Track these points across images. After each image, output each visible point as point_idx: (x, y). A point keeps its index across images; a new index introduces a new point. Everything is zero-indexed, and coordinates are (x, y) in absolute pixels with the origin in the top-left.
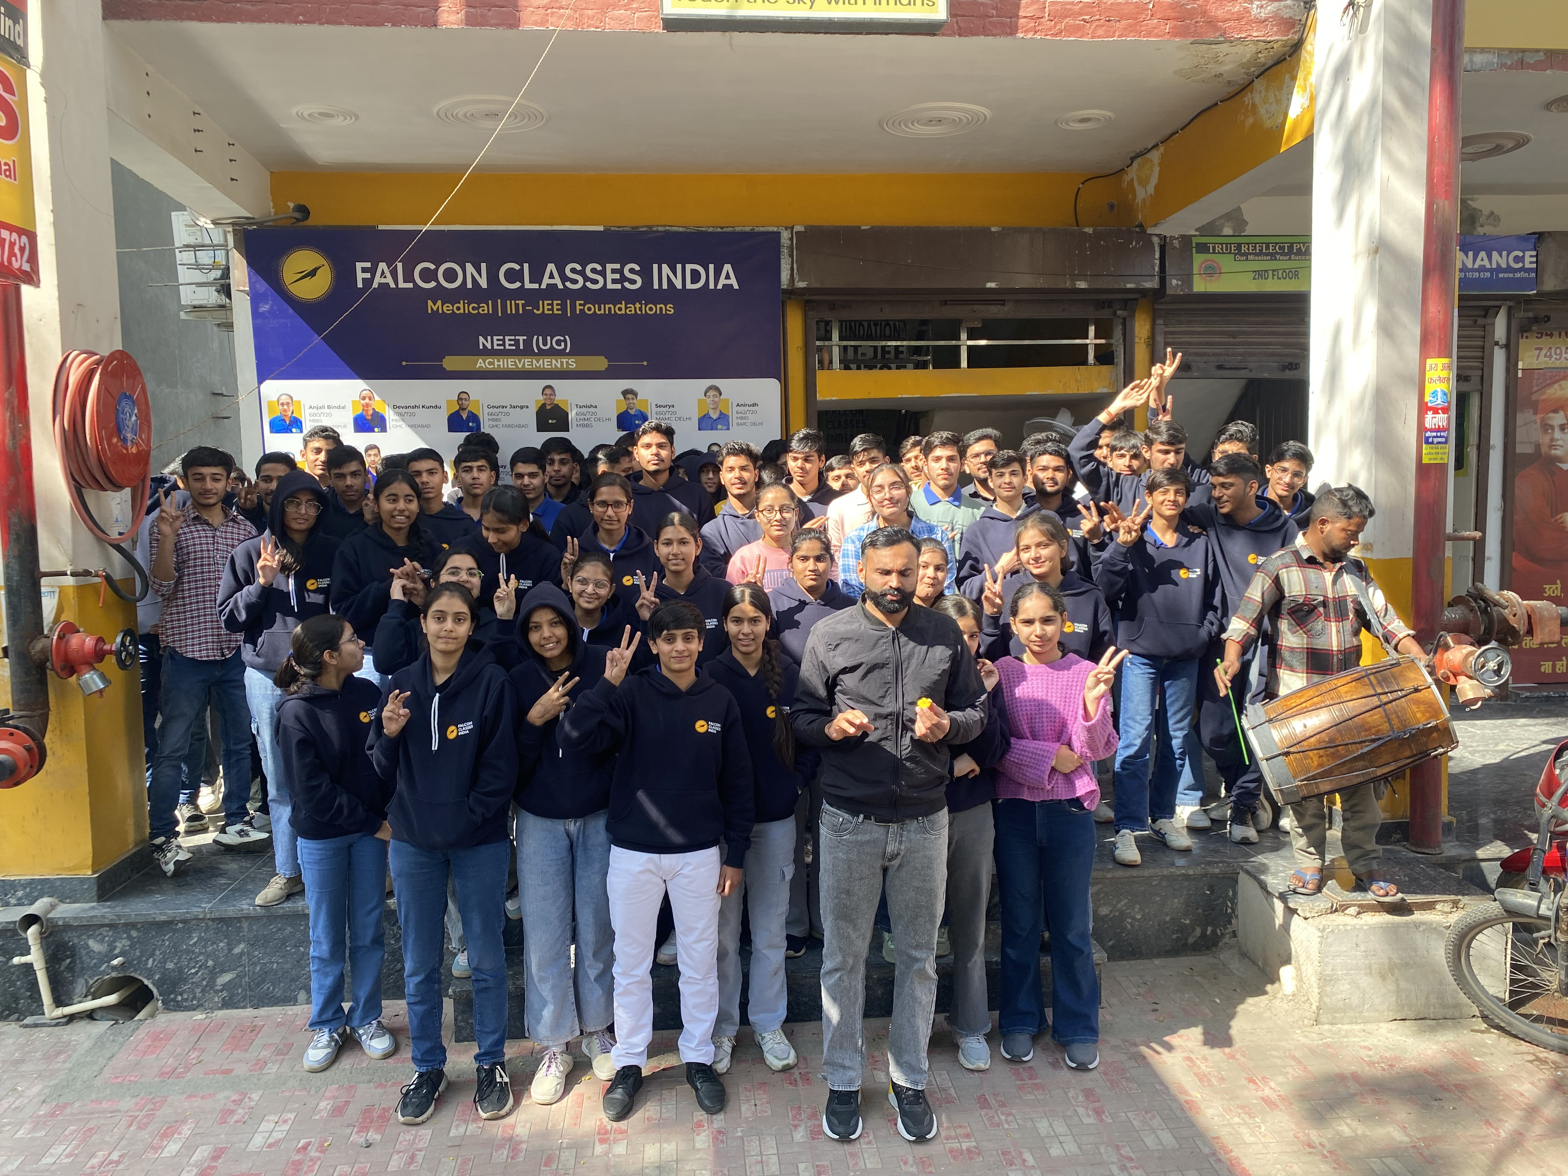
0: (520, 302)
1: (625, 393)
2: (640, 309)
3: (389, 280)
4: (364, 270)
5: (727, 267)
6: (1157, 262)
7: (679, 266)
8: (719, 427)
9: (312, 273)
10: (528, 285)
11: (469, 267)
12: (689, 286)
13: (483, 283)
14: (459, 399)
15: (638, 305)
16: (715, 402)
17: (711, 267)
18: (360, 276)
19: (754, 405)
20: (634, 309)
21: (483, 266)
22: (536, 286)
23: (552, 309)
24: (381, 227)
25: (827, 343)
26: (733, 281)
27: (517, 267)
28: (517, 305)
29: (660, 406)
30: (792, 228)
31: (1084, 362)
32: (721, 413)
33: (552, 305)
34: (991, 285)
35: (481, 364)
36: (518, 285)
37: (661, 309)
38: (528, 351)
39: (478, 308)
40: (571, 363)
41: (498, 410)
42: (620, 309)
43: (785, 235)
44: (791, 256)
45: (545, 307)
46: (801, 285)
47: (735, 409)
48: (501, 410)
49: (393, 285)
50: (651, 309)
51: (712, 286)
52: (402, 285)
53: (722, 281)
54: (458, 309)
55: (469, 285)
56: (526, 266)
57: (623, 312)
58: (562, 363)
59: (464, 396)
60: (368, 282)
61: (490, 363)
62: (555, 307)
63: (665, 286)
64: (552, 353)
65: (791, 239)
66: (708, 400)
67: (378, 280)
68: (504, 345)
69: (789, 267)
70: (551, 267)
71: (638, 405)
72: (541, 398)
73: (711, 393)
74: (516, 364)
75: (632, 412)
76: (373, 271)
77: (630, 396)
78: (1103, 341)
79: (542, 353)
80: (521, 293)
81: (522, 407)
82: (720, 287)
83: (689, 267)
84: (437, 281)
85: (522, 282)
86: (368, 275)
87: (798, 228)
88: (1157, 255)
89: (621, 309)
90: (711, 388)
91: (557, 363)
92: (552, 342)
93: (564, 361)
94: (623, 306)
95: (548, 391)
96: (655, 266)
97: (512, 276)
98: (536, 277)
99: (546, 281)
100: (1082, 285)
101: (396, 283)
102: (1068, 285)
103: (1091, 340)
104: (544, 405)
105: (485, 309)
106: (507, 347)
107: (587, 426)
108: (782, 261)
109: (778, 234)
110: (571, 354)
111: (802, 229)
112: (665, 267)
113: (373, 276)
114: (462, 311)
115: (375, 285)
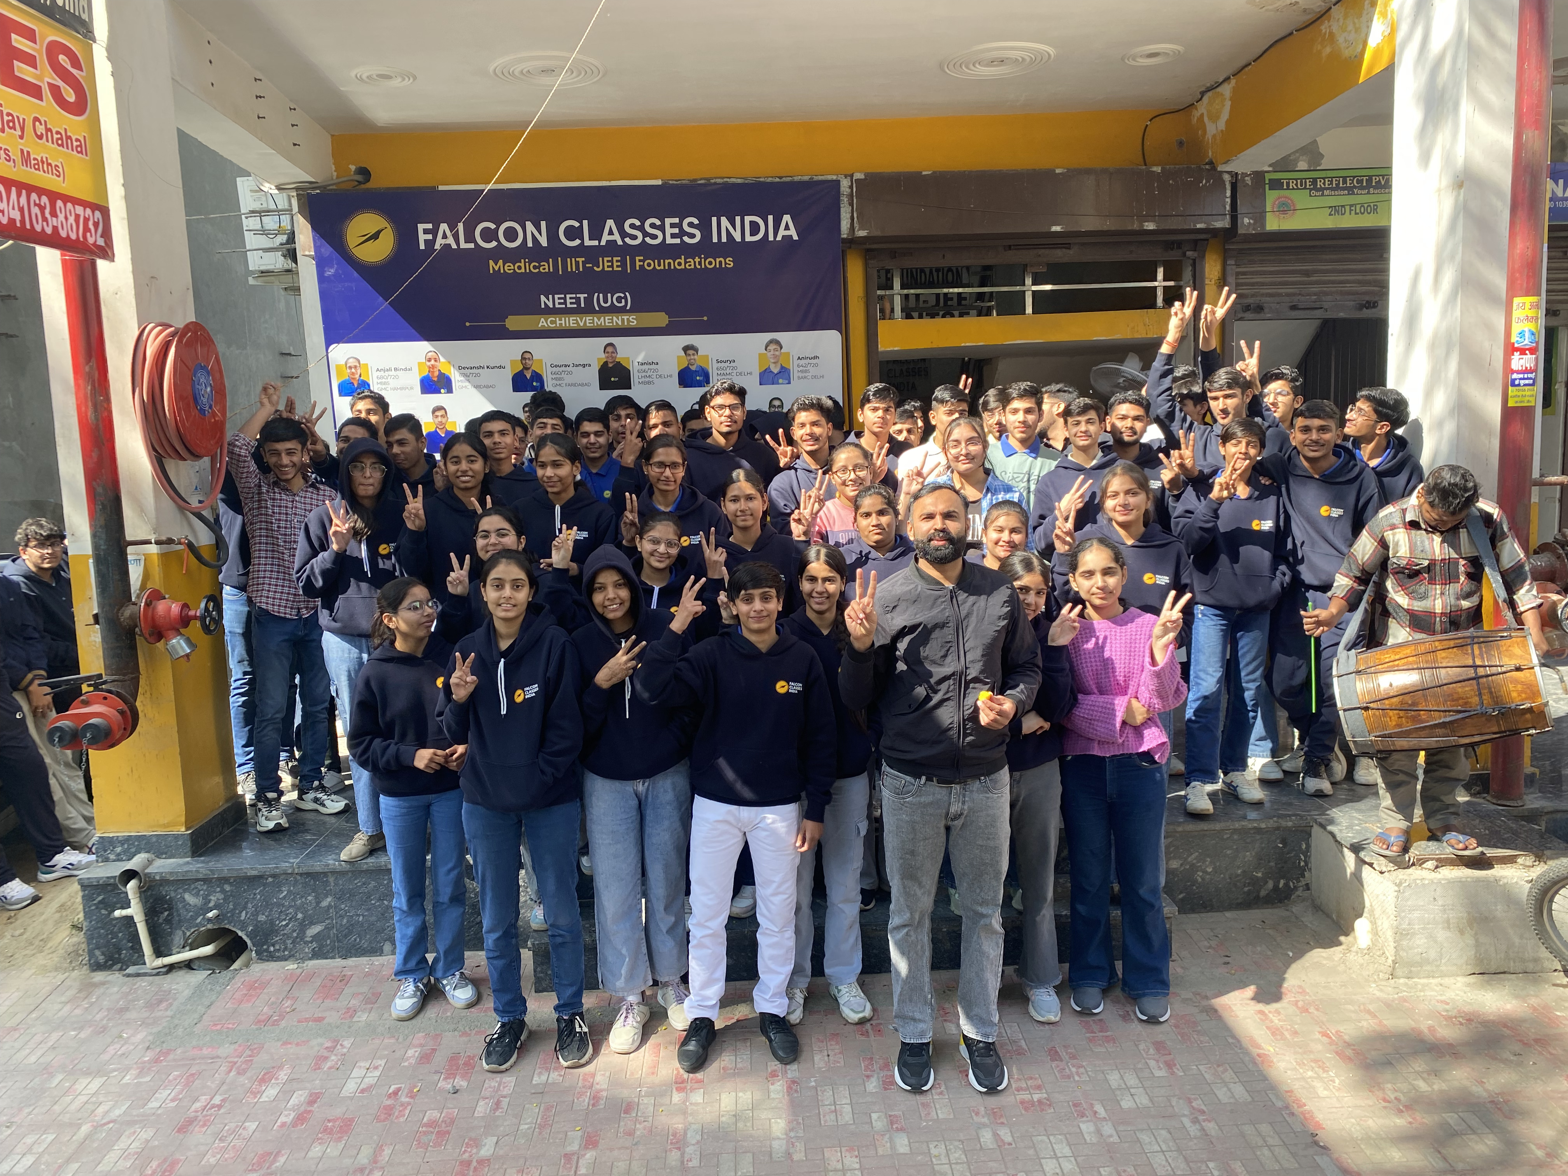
0: (581, 260)
1: (686, 349)
2: (700, 263)
3: (451, 241)
4: (426, 231)
5: (787, 218)
6: (1228, 200)
7: (738, 219)
8: (781, 381)
9: (375, 236)
10: (588, 242)
11: (529, 226)
12: (748, 238)
13: (543, 241)
14: (523, 358)
15: (697, 260)
16: (775, 356)
17: (770, 218)
18: (422, 237)
19: (816, 357)
20: (692, 263)
21: (543, 224)
22: (596, 243)
23: (612, 266)
24: (441, 188)
25: (888, 292)
26: (793, 233)
27: (577, 224)
28: (577, 263)
29: (721, 362)
30: (852, 176)
31: (1153, 305)
32: (782, 367)
33: (612, 261)
34: (1056, 228)
35: (544, 323)
36: (577, 242)
37: (720, 262)
38: (589, 309)
39: (538, 268)
40: (631, 320)
41: (561, 369)
42: (680, 264)
43: (845, 184)
44: (851, 204)
45: (605, 264)
46: (862, 233)
47: (796, 362)
48: (563, 368)
49: (454, 246)
50: (710, 263)
51: (771, 238)
52: (463, 245)
53: (782, 232)
54: (519, 268)
55: (530, 244)
56: (585, 222)
57: (683, 267)
58: (623, 320)
59: (527, 356)
60: (430, 244)
61: (552, 322)
62: (615, 264)
63: (724, 240)
64: (613, 310)
65: (851, 187)
66: (769, 354)
67: (439, 243)
68: (565, 303)
69: (849, 216)
70: (610, 223)
71: (698, 361)
72: (603, 356)
73: (772, 347)
74: (577, 323)
75: (693, 368)
76: (434, 232)
77: (691, 352)
78: (1172, 283)
79: (603, 311)
80: (582, 250)
81: (584, 366)
82: (779, 238)
83: (748, 219)
84: (498, 240)
85: (582, 239)
86: (430, 237)
87: (859, 176)
88: (1228, 193)
89: (682, 263)
90: (772, 341)
91: (617, 321)
92: (613, 299)
93: (625, 318)
94: (683, 261)
95: (610, 349)
96: (714, 219)
97: (572, 233)
98: (596, 234)
99: (606, 237)
100: (1150, 226)
101: (458, 244)
102: (1136, 227)
103: (1160, 282)
104: (606, 363)
105: (546, 267)
106: (569, 306)
107: (649, 383)
108: (842, 210)
109: (837, 183)
110: (631, 311)
111: (862, 177)
112: (724, 220)
113: (435, 237)
114: (523, 270)
115: (437, 246)
